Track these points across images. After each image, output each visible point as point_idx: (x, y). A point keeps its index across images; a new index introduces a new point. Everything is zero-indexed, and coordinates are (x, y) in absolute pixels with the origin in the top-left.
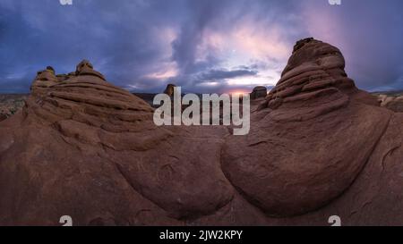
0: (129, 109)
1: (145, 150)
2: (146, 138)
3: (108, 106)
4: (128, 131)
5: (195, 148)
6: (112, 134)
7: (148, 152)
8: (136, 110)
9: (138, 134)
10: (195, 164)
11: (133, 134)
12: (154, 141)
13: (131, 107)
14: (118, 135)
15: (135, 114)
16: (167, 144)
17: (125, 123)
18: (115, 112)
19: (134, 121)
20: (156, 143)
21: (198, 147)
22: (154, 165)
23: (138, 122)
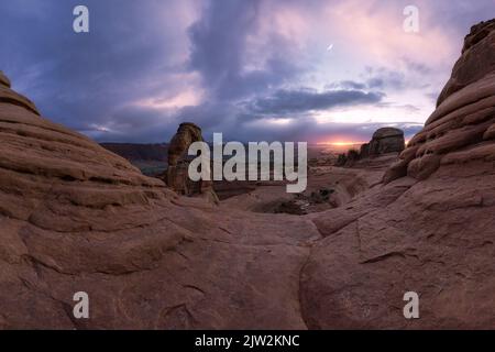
0: (93, 179)
1: (128, 273)
2: (131, 245)
3: (44, 172)
4: (91, 229)
5: (241, 268)
6: (52, 235)
7: (134, 277)
8: (109, 181)
9: (112, 235)
10: (241, 303)
11: (102, 237)
12: (149, 252)
13: (97, 174)
14: (68, 238)
15: (106, 190)
16: (178, 259)
17: (83, 212)
18: (60, 186)
19: (103, 207)
20: (153, 257)
21: (249, 265)
22: (149, 307)
23: (113, 209)
